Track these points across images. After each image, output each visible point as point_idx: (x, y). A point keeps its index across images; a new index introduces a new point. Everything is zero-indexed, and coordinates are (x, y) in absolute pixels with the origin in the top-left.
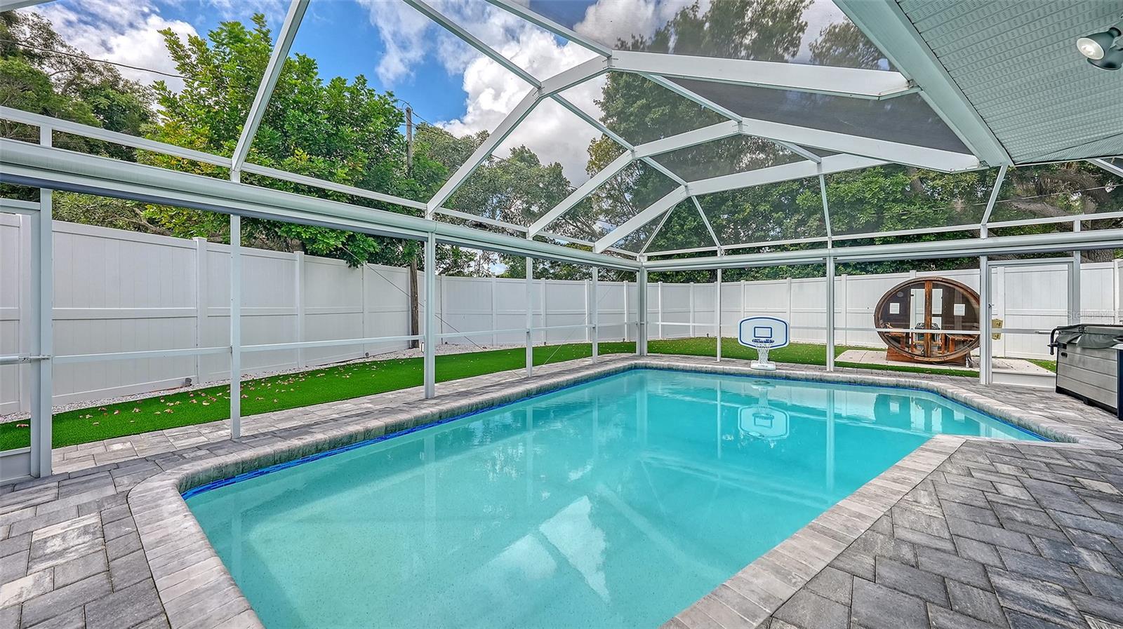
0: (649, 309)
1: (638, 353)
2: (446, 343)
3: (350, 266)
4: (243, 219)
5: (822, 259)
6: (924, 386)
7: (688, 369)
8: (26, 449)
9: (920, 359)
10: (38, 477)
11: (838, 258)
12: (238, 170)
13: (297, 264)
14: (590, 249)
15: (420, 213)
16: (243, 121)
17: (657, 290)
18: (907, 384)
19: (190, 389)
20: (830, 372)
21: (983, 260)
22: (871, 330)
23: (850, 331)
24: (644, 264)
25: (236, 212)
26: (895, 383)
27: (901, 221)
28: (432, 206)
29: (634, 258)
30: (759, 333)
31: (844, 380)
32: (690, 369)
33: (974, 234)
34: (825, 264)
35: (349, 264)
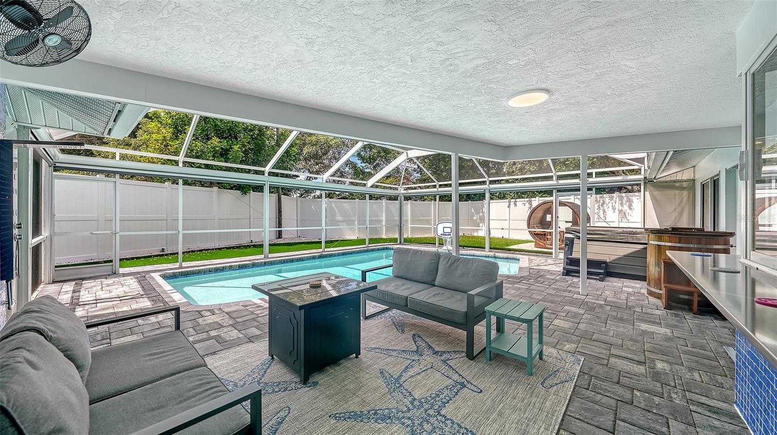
0: (404, 218)
1: (398, 243)
2: (299, 236)
3: (242, 194)
4: (183, 180)
5: (480, 191)
8: (112, 264)
9: (549, 246)
10: (115, 273)
12: (181, 161)
13: (214, 193)
14: (365, 185)
15: (262, 173)
16: (189, 125)
17: (408, 206)
18: (512, 257)
19: (164, 253)
20: (487, 252)
21: (554, 192)
22: (525, 230)
23: (513, 231)
24: (401, 192)
25: (181, 178)
27: (565, 165)
28: (268, 169)
29: (396, 189)
30: (446, 230)
34: (485, 193)
35: (242, 193)
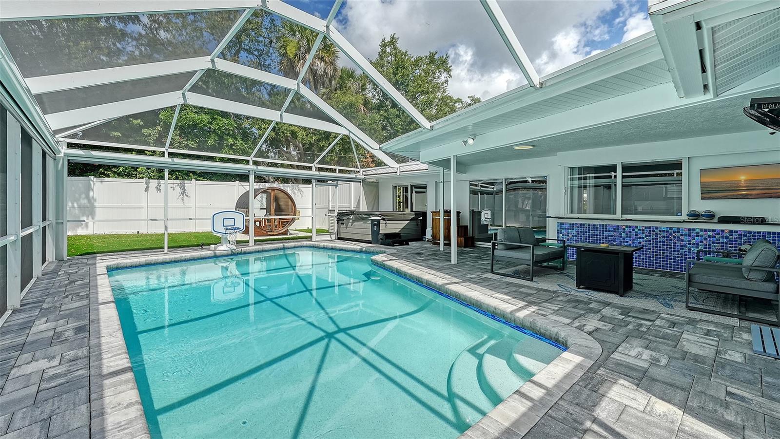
5: (247, 172)
6: (305, 245)
7: (168, 260)
9: (270, 233)
11: (257, 172)
21: (313, 181)
26: (294, 245)
30: (227, 223)
31: (274, 248)
32: (170, 260)
33: (310, 168)
